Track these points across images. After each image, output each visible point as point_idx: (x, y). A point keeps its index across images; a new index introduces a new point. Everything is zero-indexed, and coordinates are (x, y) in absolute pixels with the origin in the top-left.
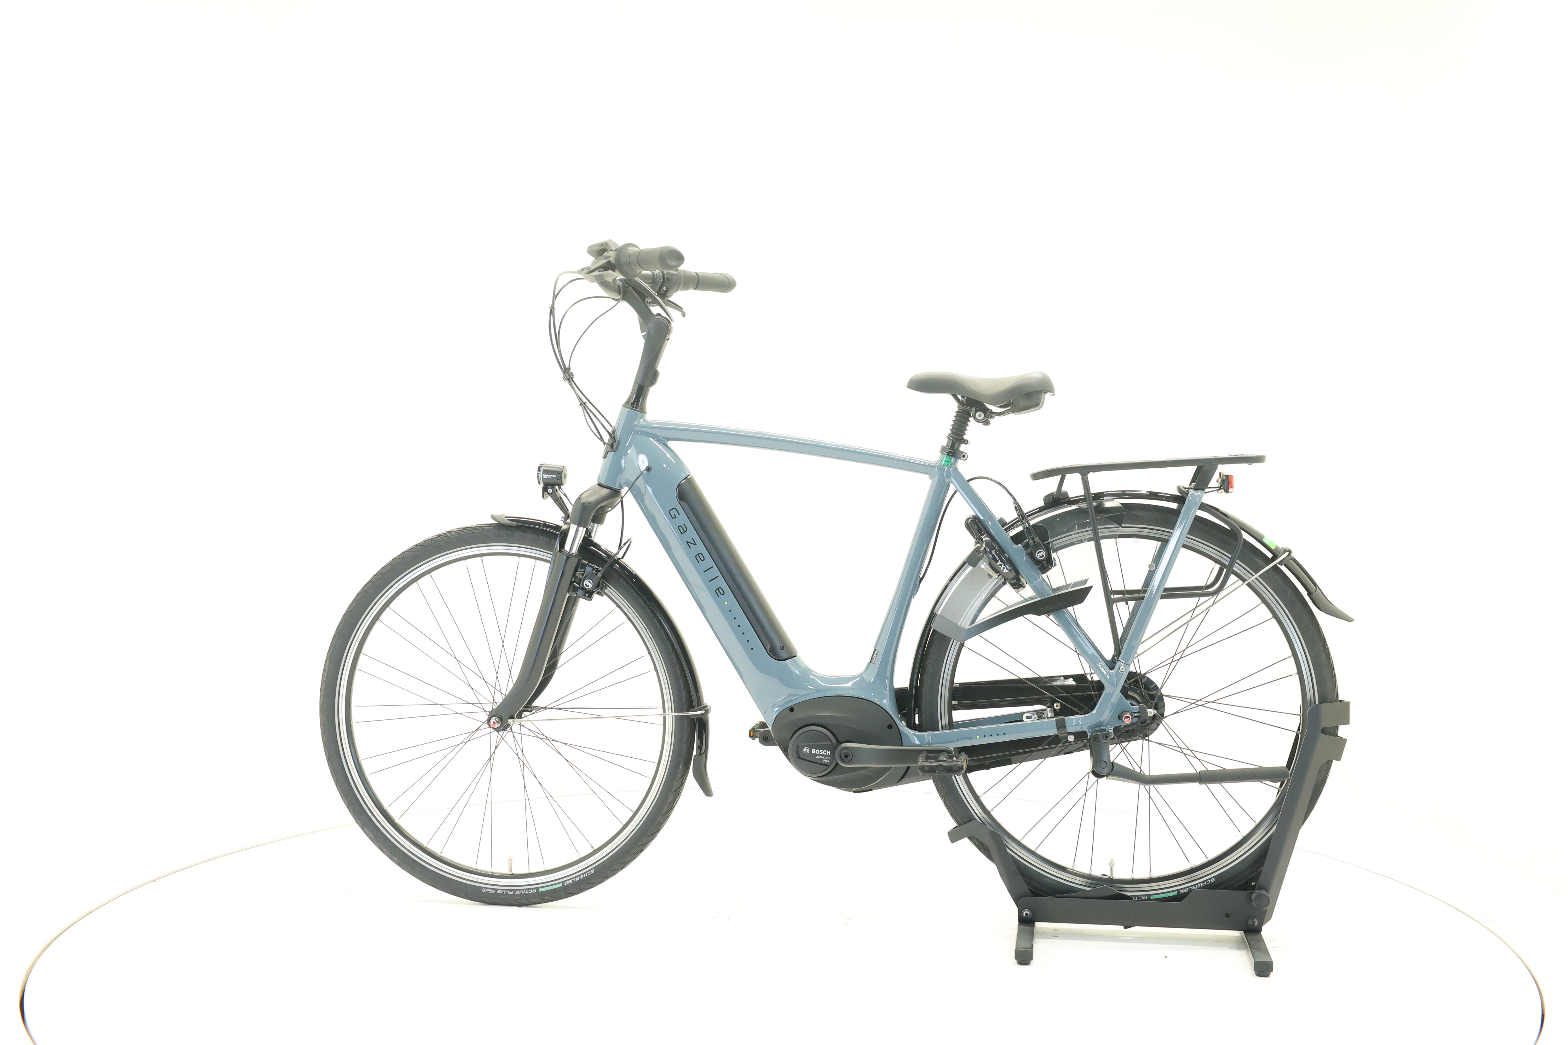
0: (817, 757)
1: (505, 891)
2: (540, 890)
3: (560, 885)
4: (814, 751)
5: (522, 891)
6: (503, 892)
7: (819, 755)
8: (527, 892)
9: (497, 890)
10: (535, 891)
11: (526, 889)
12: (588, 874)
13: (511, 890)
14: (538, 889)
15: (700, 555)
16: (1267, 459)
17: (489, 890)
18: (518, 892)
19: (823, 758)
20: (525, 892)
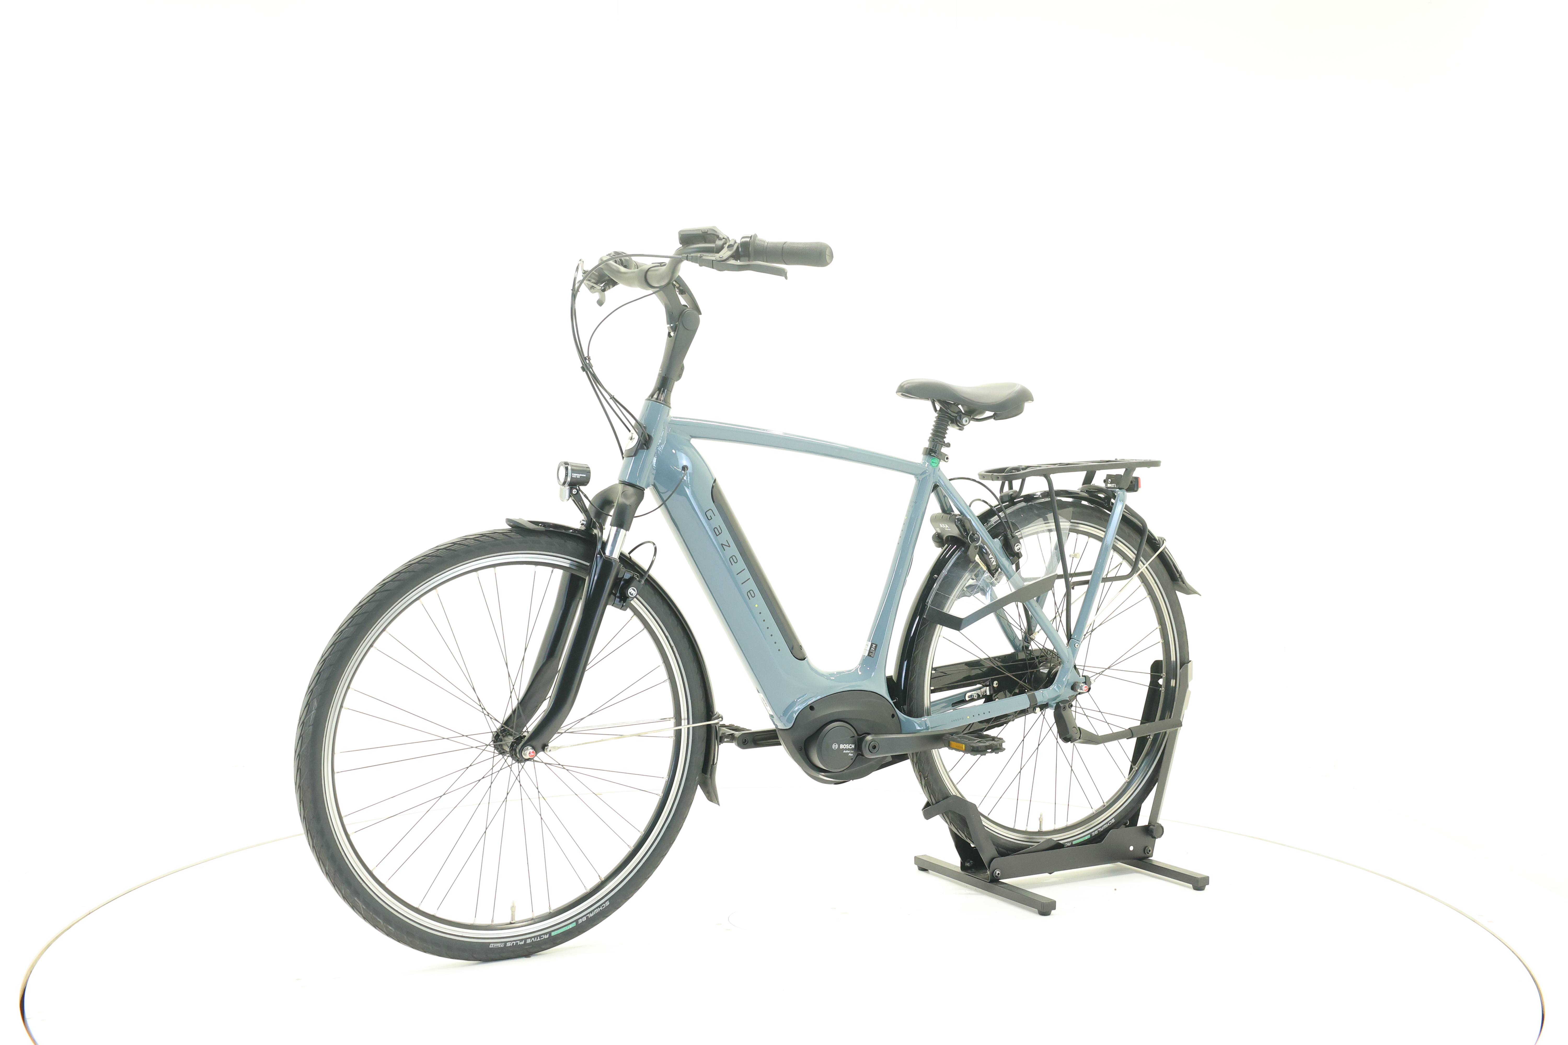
0: (844, 752)
1: (515, 943)
2: (553, 934)
3: (574, 924)
4: (842, 746)
5: (533, 939)
6: (513, 944)
7: (846, 749)
8: (539, 939)
9: (506, 943)
10: (548, 936)
11: (537, 936)
12: (602, 907)
13: (521, 940)
14: (550, 933)
15: (734, 557)
16: (1161, 464)
17: (497, 945)
18: (529, 941)
19: (849, 752)
20: (537, 939)
